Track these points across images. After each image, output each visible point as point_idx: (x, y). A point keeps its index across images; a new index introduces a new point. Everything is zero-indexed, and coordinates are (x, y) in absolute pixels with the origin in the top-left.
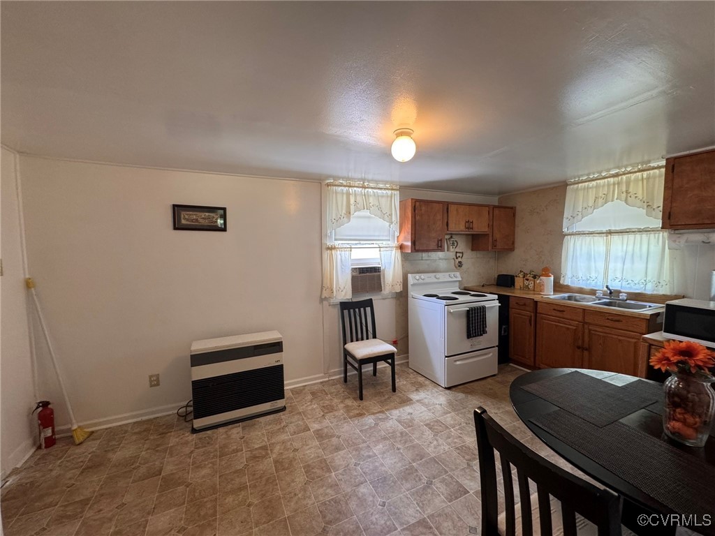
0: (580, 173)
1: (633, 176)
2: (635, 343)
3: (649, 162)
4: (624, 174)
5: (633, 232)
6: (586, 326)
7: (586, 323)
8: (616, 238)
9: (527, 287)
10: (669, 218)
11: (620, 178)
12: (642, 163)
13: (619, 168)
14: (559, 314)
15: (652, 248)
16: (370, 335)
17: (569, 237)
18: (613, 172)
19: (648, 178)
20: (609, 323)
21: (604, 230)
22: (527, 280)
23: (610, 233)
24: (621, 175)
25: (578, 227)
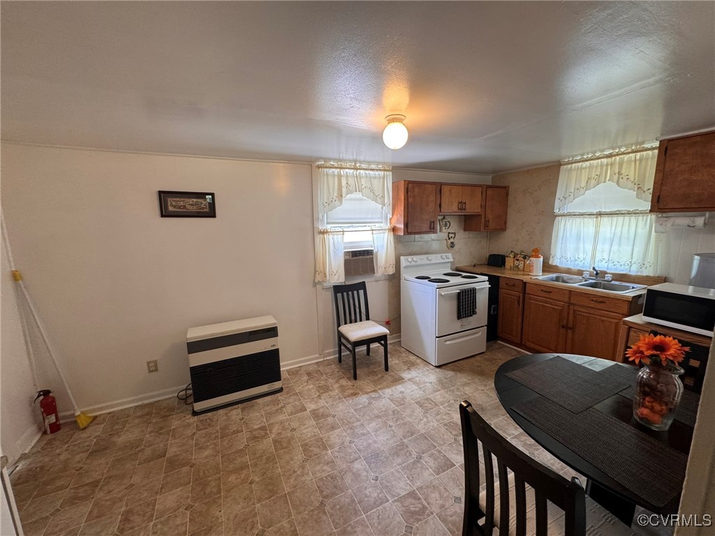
0: (574, 153)
1: (626, 157)
2: (616, 323)
3: (643, 143)
4: (618, 155)
5: (623, 214)
6: (571, 307)
7: (572, 304)
8: (605, 220)
9: (517, 267)
10: (658, 201)
11: (613, 158)
12: (636, 144)
13: (613, 148)
14: (546, 295)
15: (640, 230)
16: (364, 316)
17: (560, 218)
18: (607, 153)
19: (641, 160)
20: (593, 305)
21: (595, 211)
22: (518, 260)
23: (600, 214)
24: (615, 156)
25: (570, 208)
